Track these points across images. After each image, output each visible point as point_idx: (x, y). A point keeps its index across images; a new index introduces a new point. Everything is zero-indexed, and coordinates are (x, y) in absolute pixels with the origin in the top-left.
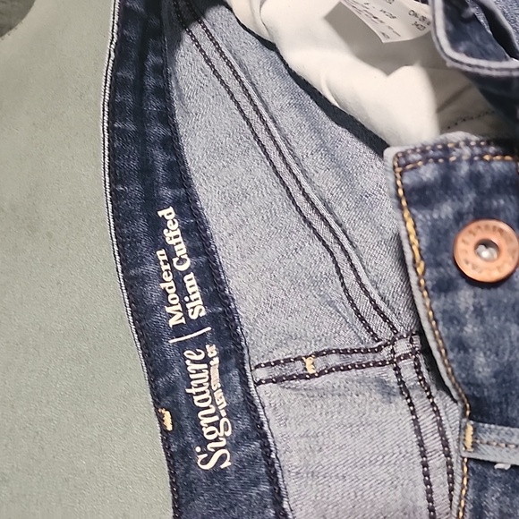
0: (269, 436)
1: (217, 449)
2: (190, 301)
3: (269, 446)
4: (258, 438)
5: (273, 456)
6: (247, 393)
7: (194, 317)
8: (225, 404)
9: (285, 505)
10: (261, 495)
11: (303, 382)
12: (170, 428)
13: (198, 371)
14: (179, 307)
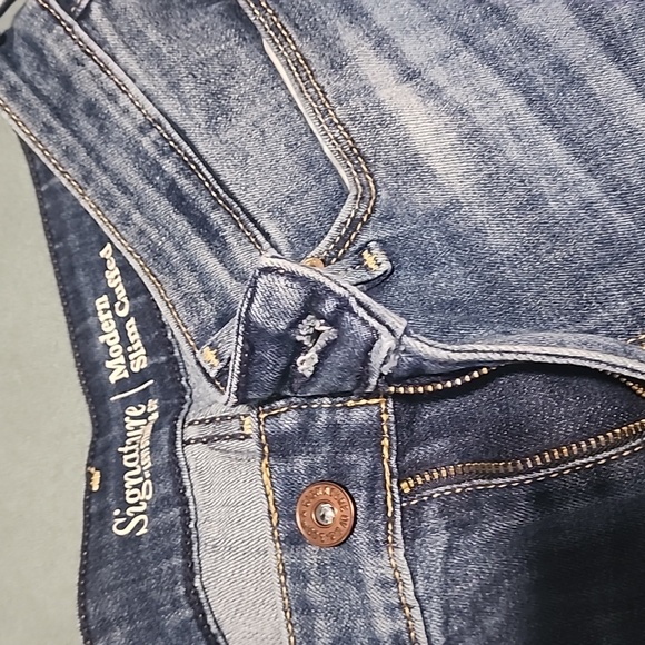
0: (191, 503)
1: (137, 514)
2: (134, 351)
3: (188, 514)
4: (178, 504)
5: (192, 525)
6: (173, 453)
7: (136, 370)
8: (150, 465)
9: (197, 584)
10: (172, 569)
11: (236, 443)
12: (96, 488)
13: (137, 428)
14: (122, 360)
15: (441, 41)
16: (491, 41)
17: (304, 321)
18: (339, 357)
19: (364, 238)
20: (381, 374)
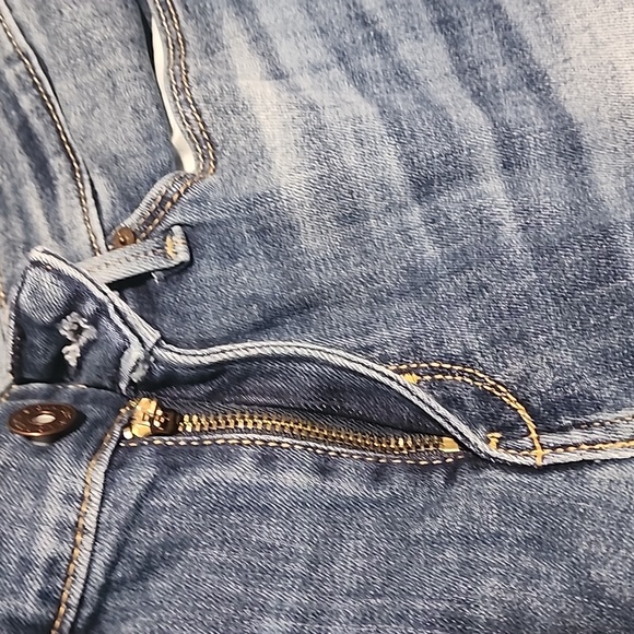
15: (318, 52)
16: (365, 66)
17: (68, 317)
18: (95, 356)
19: (170, 220)
20: (131, 382)
